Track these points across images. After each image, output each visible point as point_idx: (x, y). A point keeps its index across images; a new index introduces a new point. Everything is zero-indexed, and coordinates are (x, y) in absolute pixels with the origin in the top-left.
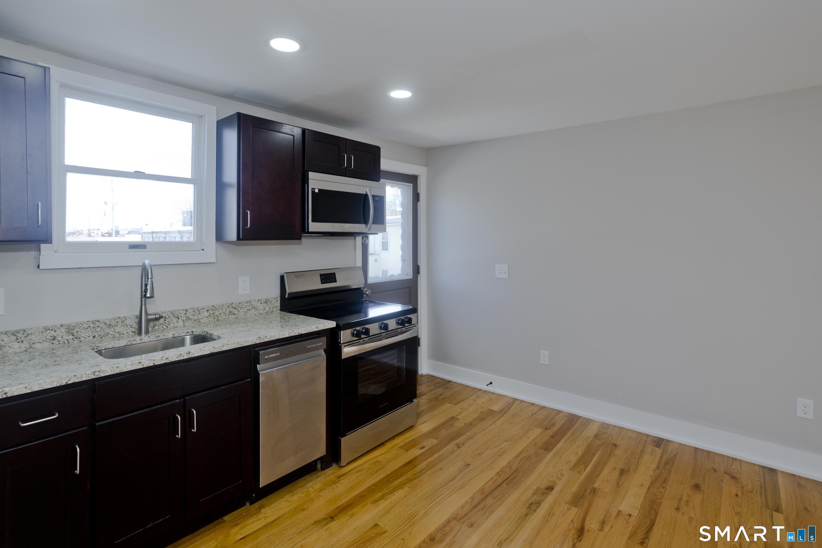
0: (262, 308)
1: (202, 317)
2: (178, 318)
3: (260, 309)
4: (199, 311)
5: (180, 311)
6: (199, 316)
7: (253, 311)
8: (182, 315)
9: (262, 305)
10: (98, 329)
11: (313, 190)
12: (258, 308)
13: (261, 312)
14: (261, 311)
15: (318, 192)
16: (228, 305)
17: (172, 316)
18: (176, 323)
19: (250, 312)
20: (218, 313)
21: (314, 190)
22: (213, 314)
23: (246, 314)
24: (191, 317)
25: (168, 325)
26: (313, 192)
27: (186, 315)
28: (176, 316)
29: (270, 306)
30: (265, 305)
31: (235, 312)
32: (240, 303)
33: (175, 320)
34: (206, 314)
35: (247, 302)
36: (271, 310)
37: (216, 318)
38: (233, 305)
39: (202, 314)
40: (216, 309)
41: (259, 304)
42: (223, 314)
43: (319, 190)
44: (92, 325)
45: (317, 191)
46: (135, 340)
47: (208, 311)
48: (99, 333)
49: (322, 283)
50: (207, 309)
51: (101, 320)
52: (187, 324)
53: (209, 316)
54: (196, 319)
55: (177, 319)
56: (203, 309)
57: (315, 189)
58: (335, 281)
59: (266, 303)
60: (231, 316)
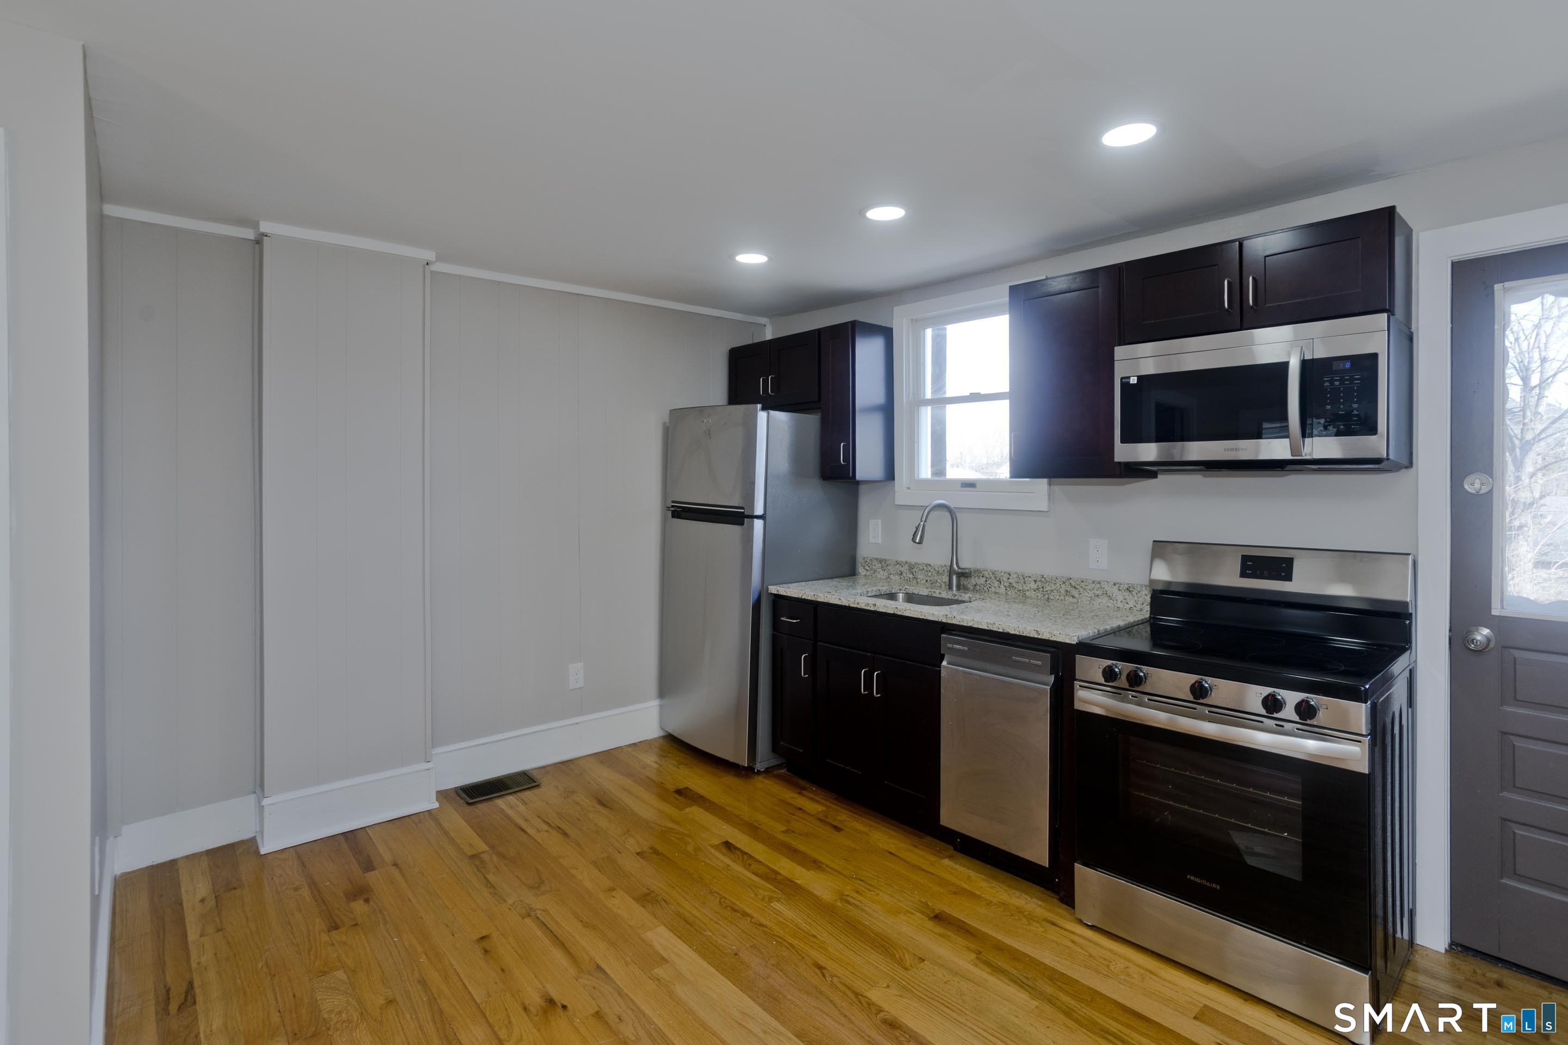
0: (1120, 598)
1: (1028, 588)
2: (1000, 582)
3: (1116, 600)
4: (1024, 578)
5: (1002, 574)
6: (1024, 586)
7: (1105, 600)
8: (1004, 579)
9: (1120, 592)
10: (930, 574)
11: (1124, 380)
12: (1114, 596)
13: (1120, 605)
14: (1119, 603)
15: (1136, 382)
16: (1064, 580)
17: (993, 578)
18: (998, 588)
19: (1100, 600)
20: (1048, 588)
21: (1127, 380)
22: (1043, 588)
23: (1092, 602)
24: (1015, 585)
25: (990, 587)
26: (1125, 385)
27: (1009, 580)
28: (998, 579)
29: (1136, 598)
30: (1127, 594)
31: (1075, 593)
32: (1082, 582)
33: (996, 584)
34: (1033, 586)
35: (1094, 582)
36: (1139, 607)
37: (1047, 595)
38: (1071, 581)
39: (1028, 584)
40: (1047, 582)
41: (1115, 589)
42: (1056, 591)
43: (1140, 378)
44: (925, 568)
45: (1133, 380)
46: (934, 592)
47: (1035, 581)
48: (930, 578)
49: (1243, 575)
50: (1035, 579)
51: (932, 565)
52: (1009, 593)
53: (1037, 589)
54: (1021, 589)
55: (998, 582)
56: (1030, 577)
57: (1129, 378)
58: (1289, 578)
59: (1130, 591)
60: (1067, 598)
